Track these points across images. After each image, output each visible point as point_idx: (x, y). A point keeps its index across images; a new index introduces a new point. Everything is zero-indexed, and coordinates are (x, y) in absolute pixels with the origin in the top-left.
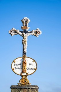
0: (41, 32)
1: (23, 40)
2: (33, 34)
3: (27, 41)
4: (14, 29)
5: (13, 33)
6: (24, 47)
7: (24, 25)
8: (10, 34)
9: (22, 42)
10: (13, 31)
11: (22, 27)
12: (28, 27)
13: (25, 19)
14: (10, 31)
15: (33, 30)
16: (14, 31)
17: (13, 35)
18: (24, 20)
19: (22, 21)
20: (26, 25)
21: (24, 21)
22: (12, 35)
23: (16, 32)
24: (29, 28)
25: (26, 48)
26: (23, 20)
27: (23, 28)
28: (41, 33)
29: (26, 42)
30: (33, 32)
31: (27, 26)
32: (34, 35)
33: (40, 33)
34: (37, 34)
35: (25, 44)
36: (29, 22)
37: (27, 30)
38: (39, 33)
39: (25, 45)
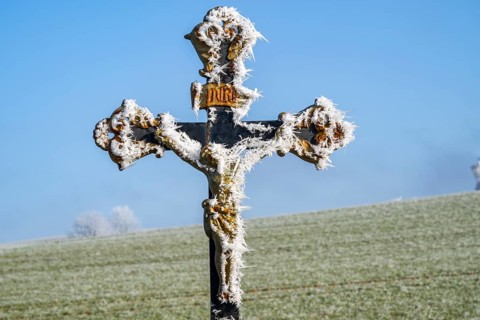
0: (349, 129)
1: (214, 202)
2: (286, 151)
3: (239, 208)
4: (132, 109)
5: (127, 141)
6: (224, 256)
7: (217, 71)
8: (108, 148)
9: (207, 221)
10: (127, 130)
11: (199, 88)
12: (246, 91)
13: (215, 20)
14: (104, 127)
15: (289, 118)
16: (136, 126)
17: (125, 164)
18: (214, 29)
19: (193, 37)
20: (229, 75)
21: (215, 45)
22: (117, 159)
23: (148, 134)
24: (255, 94)
25: (238, 262)
26: (204, 37)
27: (204, 97)
28: (348, 138)
29: (239, 220)
30: (288, 131)
31: (238, 83)
32: (293, 151)
33: (339, 132)
34: (315, 142)
35: (232, 236)
36: (249, 47)
37: (241, 114)
38: (330, 132)
39: (226, 244)
